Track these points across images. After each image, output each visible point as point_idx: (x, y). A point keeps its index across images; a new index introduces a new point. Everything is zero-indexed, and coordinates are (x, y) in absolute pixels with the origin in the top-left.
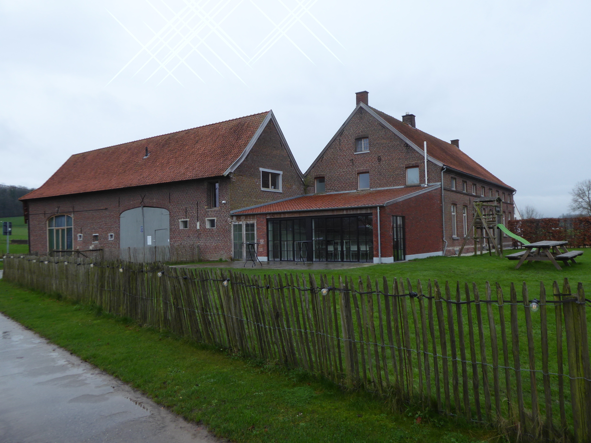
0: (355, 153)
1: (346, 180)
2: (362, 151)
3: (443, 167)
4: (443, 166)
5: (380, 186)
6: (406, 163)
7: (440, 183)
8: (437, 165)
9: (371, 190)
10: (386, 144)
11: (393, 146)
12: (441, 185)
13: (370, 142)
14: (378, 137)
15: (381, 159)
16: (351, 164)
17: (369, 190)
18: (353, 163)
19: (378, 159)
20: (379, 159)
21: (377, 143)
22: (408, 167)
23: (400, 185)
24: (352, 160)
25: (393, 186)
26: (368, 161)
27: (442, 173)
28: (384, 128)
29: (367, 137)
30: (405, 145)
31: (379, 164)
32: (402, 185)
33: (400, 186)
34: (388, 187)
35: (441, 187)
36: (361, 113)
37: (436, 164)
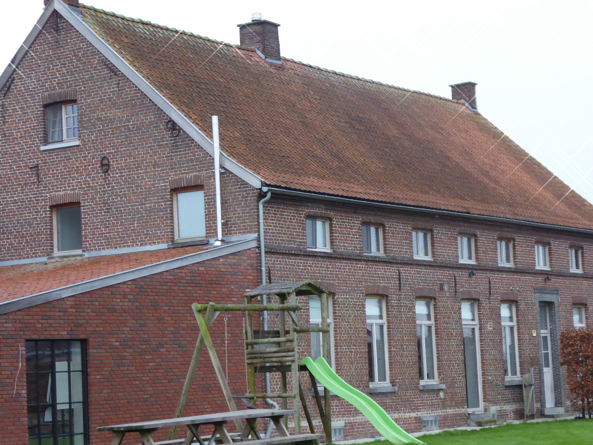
0: (43, 148)
1: (22, 227)
2: (62, 141)
3: (260, 189)
4: (262, 185)
5: (109, 246)
6: (172, 176)
7: (256, 235)
8: (247, 184)
9: (87, 255)
10: (120, 121)
11: (138, 129)
12: (258, 240)
13: (80, 115)
14: (101, 101)
15: (108, 165)
16: (34, 179)
17: (81, 255)
18: (38, 175)
19: (102, 165)
20: (105, 166)
21: (99, 119)
22: (176, 190)
23: (159, 240)
24: (37, 166)
25: (142, 245)
26: (77, 170)
27: (261, 207)
28: (116, 74)
29: (74, 101)
30: (167, 124)
31: (105, 179)
32: (163, 242)
33: (159, 243)
34: (128, 246)
35: (259, 247)
36: (57, 30)
37: (244, 181)
